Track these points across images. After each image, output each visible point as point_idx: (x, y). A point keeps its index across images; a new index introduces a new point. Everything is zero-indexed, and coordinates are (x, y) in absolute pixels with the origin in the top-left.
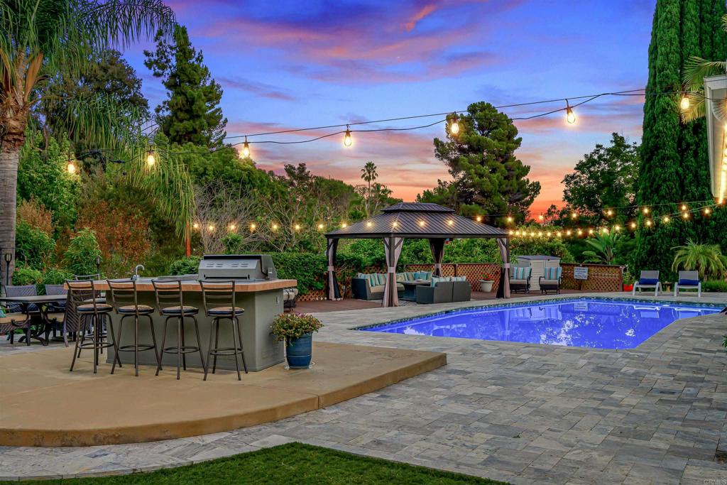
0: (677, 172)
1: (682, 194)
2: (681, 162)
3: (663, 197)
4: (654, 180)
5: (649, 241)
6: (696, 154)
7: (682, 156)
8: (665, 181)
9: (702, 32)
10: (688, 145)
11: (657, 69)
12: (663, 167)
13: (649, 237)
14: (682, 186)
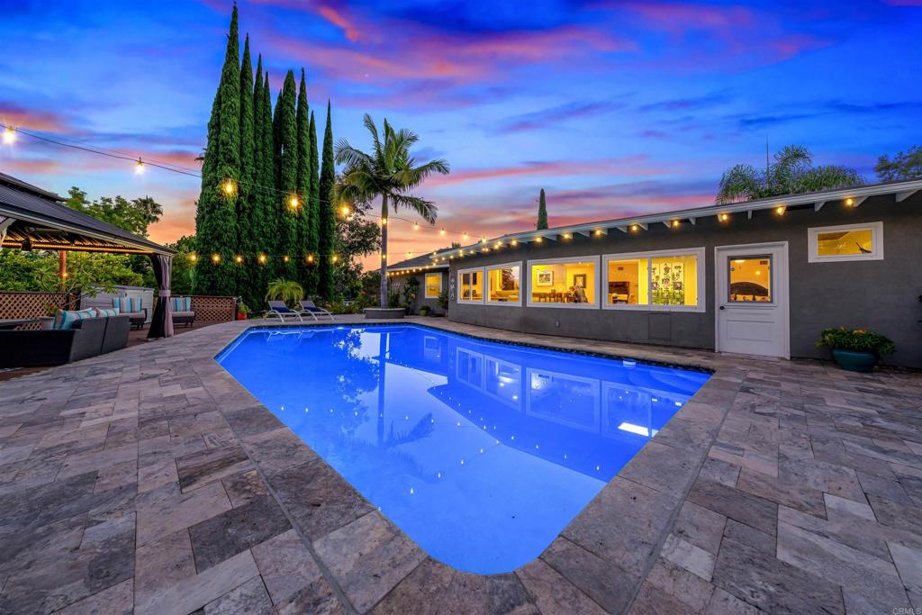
0: (236, 227)
1: (239, 244)
2: (238, 220)
3: (224, 244)
4: (215, 229)
5: (209, 278)
6: (250, 217)
7: (239, 215)
8: (226, 232)
9: (256, 131)
10: (244, 208)
11: (220, 142)
12: (225, 220)
13: (208, 276)
14: (239, 238)
